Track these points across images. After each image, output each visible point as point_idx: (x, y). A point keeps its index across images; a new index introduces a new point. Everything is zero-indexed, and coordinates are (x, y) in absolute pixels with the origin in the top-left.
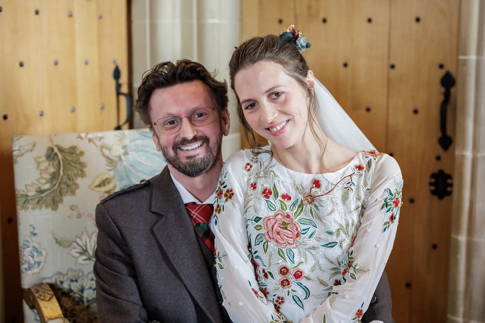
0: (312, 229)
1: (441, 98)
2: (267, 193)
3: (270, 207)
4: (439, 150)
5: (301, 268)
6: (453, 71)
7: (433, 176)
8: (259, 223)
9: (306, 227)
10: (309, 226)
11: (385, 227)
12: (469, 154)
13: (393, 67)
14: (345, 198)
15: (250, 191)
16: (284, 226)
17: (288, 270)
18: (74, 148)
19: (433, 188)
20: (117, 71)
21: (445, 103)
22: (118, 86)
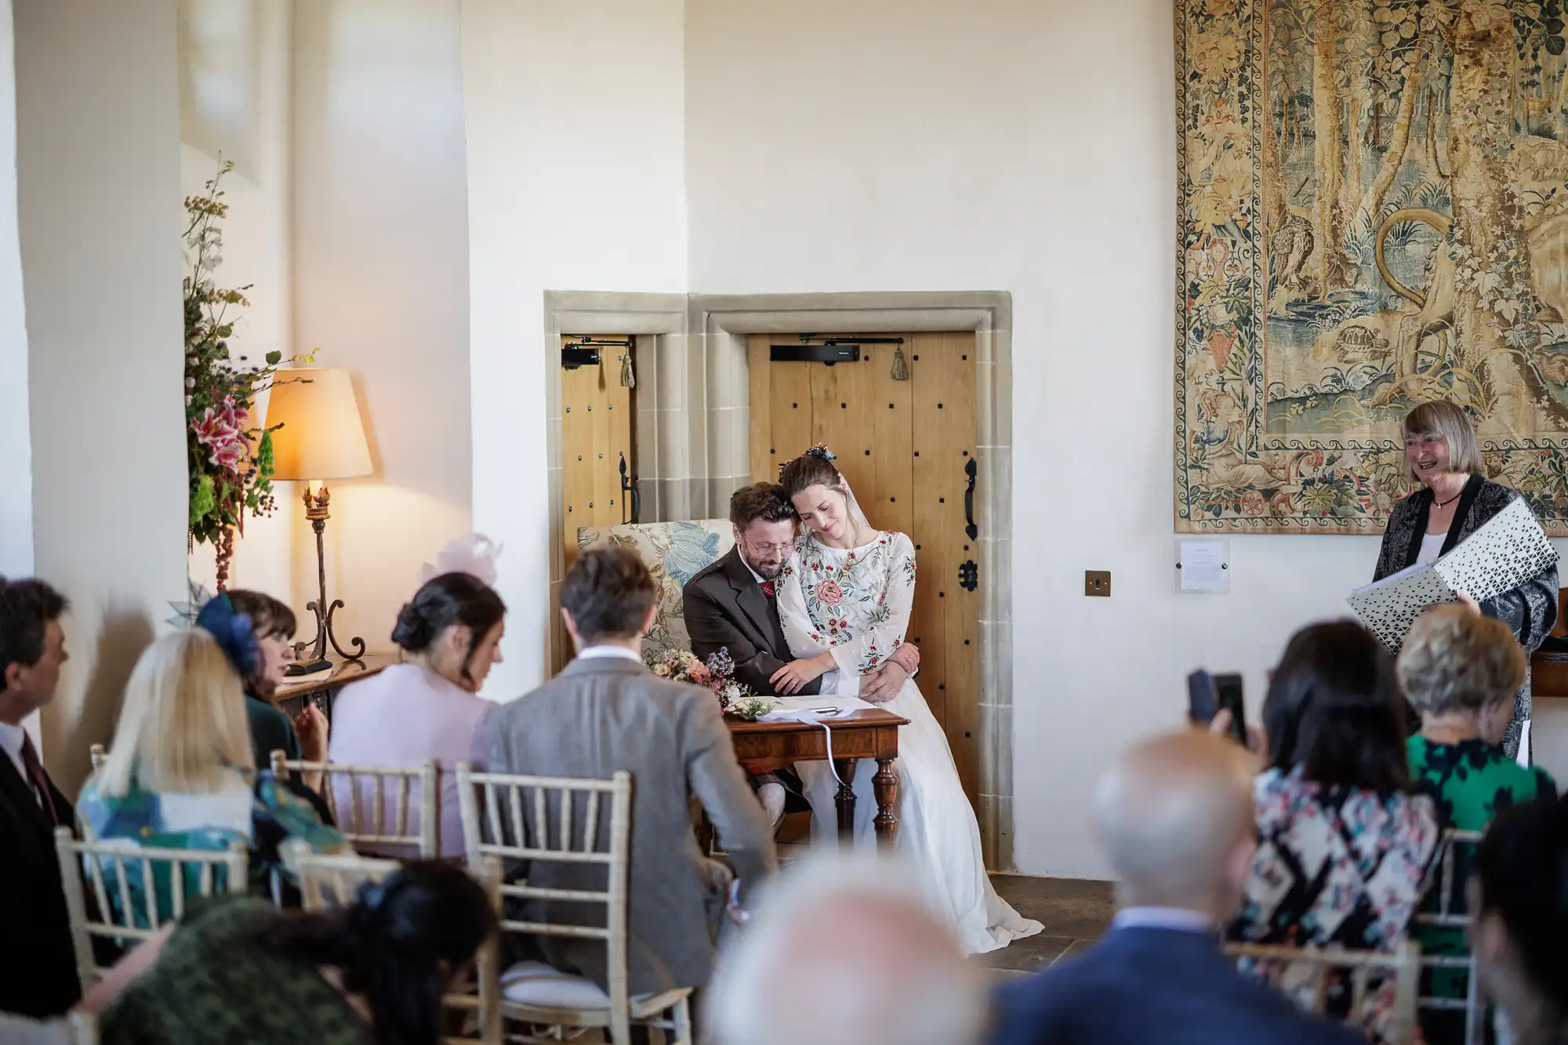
0: (851, 590)
1: (967, 486)
2: (815, 567)
3: (819, 576)
4: (968, 540)
5: (845, 619)
6: (975, 458)
7: (962, 567)
8: (812, 589)
9: (846, 588)
10: (848, 587)
11: (908, 582)
12: (989, 539)
13: (917, 454)
14: (874, 563)
15: (802, 566)
16: (830, 589)
17: (835, 622)
18: (629, 537)
19: (962, 580)
20: (623, 464)
21: (970, 491)
22: (624, 479)
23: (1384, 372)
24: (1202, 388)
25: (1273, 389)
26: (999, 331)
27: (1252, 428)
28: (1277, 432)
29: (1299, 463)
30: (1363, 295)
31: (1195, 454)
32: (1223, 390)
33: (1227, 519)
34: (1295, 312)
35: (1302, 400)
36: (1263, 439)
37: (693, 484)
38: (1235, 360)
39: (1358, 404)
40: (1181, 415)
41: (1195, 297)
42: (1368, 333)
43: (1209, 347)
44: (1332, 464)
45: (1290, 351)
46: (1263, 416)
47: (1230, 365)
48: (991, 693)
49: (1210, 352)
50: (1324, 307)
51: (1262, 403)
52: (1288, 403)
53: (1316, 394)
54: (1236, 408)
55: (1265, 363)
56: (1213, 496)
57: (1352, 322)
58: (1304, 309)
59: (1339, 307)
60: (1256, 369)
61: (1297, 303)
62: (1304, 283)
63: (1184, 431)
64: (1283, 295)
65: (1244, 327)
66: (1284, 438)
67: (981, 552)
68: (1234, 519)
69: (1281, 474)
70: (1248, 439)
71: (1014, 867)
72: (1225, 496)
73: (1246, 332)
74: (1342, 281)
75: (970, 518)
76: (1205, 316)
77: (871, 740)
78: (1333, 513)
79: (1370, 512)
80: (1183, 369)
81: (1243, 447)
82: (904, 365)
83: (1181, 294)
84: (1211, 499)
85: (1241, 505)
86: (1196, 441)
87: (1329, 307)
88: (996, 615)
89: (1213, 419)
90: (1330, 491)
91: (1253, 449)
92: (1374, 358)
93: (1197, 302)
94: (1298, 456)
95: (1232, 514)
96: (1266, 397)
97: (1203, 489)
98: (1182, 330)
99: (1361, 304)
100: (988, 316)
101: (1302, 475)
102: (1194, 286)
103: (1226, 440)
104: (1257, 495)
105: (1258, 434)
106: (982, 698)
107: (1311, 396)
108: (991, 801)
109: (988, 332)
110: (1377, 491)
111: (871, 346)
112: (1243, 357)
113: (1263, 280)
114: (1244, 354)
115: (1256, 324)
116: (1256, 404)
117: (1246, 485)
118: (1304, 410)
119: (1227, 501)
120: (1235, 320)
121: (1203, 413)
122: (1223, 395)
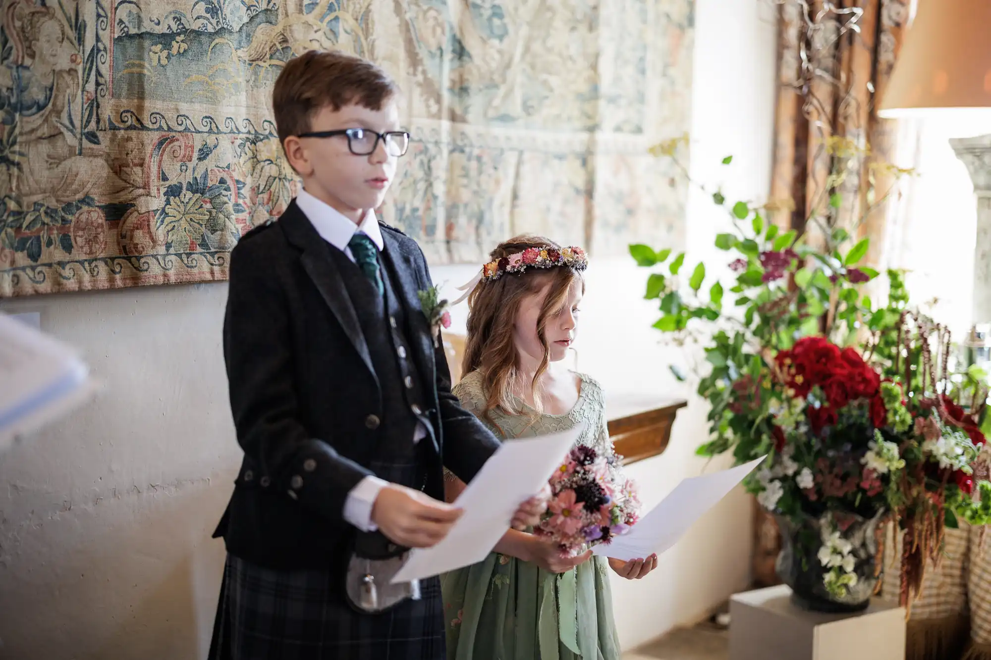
23: (265, 6)
25: (122, 14)
27: (91, 86)
28: (129, 97)
29: (162, 155)
32: (44, 5)
33: (50, 265)
35: (166, 39)
36: (108, 108)
39: (234, 56)
44: (205, 158)
46: (107, 65)
51: (106, 40)
52: (146, 43)
53: (185, 31)
54: (66, 43)
56: (29, 218)
66: (140, 108)
68: (61, 264)
69: (138, 175)
70: (85, 106)
72: (47, 220)
78: (204, 245)
81: (77, 123)
84: (24, 226)
85: (72, 234)
89: (28, 62)
90: (201, 207)
91: (93, 126)
94: (161, 143)
95: (58, 254)
96: (113, 27)
97: (12, 205)
101: (165, 179)
103: (50, 106)
104: (97, 216)
105: (100, 99)
107: (179, 34)
110: (254, 204)
117: (79, 196)
118: (169, 57)
119: (50, 229)
121: (11, 48)
122: (44, 14)
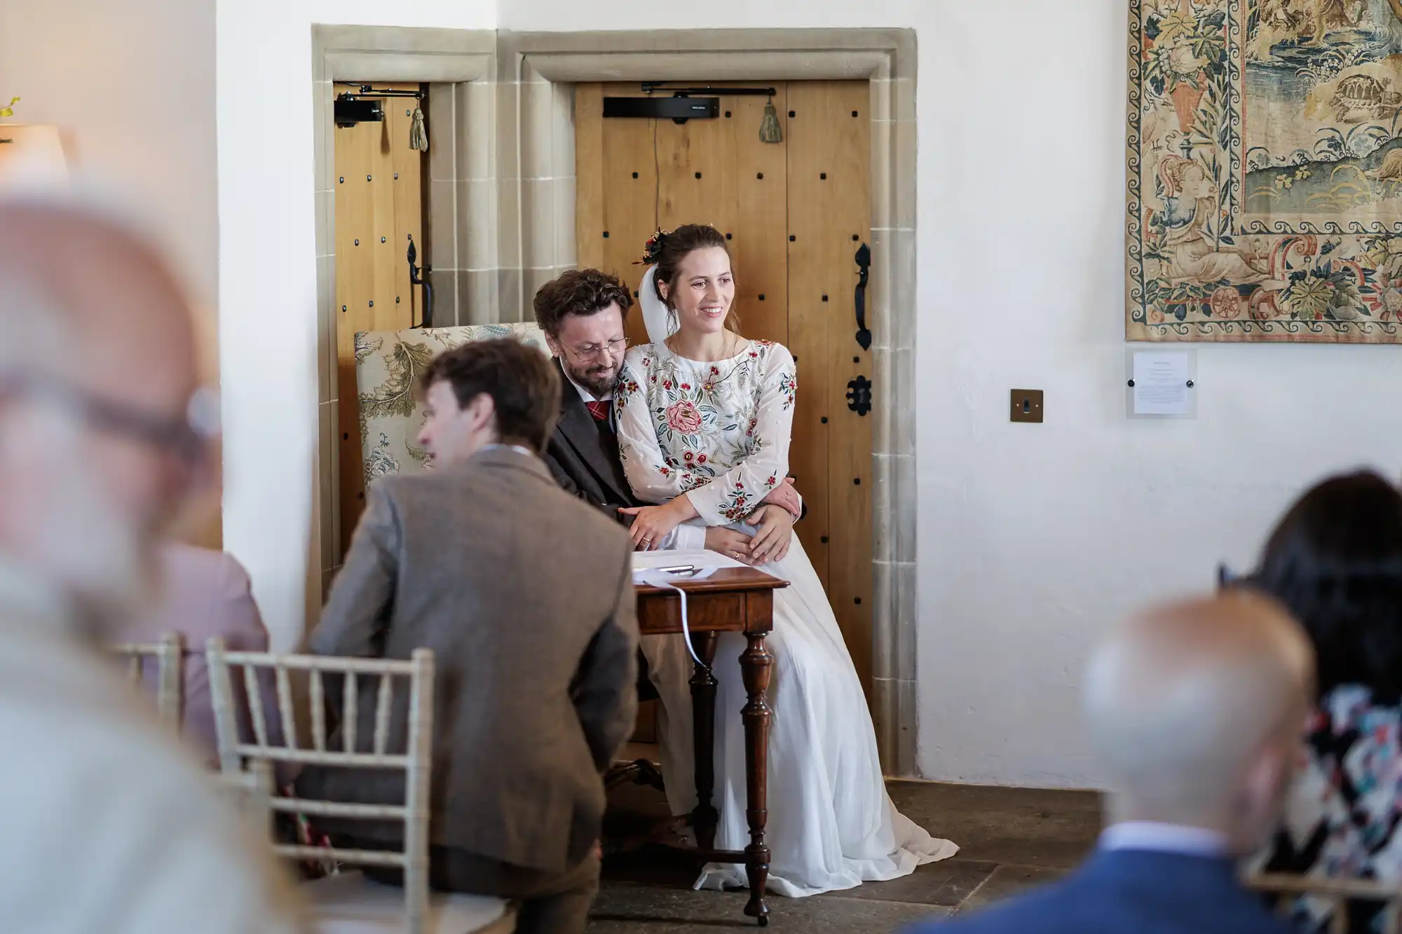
0: (712, 415)
1: (858, 280)
2: (667, 384)
3: (671, 396)
4: (858, 349)
5: (704, 452)
6: (868, 244)
7: (851, 385)
8: (662, 413)
9: (706, 413)
10: (709, 413)
11: (785, 406)
12: (887, 348)
13: (793, 239)
15: (651, 383)
16: (686, 414)
17: (692, 455)
18: (421, 345)
19: (851, 401)
20: (412, 250)
21: (862, 286)
22: (414, 270)
23: (1395, 135)
24: (1163, 153)
25: (1253, 156)
26: (900, 80)
27: (1226, 206)
28: (1259, 211)
29: (1286, 251)
30: (1369, 36)
31: (1152, 240)
32: (1189, 157)
33: (1193, 323)
34: (1283, 57)
35: (1291, 171)
36: (1240, 220)
37: (503, 275)
38: (1204, 118)
39: (1361, 176)
40: (1135, 189)
41: (1153, 37)
42: (1375, 84)
43: (1170, 101)
44: (1328, 252)
45: (1275, 107)
46: (1240, 190)
47: (1198, 124)
48: (888, 548)
49: (1173, 108)
50: (1320, 51)
51: (1238, 174)
52: (1273, 174)
53: (1308, 163)
54: (1206, 180)
55: (1244, 122)
56: (1176, 293)
57: (1355, 70)
58: (1293, 53)
59: (1337, 51)
60: (1231, 130)
61: (1284, 45)
62: (1293, 19)
63: (1139, 210)
64: (1266, 35)
65: (1216, 76)
66: (1267, 219)
67: (876, 366)
68: (1203, 324)
69: (1263, 265)
70: (1221, 220)
71: (917, 771)
72: (1192, 294)
73: (1218, 81)
74: (1342, 17)
75: (861, 321)
76: (1166, 61)
77: (738, 609)
78: (1329, 315)
79: (1376, 314)
80: (1138, 129)
81: (1215, 231)
82: (777, 124)
83: (1135, 33)
84: (1173, 297)
85: (1211, 304)
86: (1154, 223)
87: (1325, 50)
88: (894, 447)
89: (1176, 194)
90: (1325, 288)
91: (1227, 233)
92: (1382, 117)
93: (1157, 43)
94: (1285, 243)
95: (1201, 317)
96: (1245, 166)
97: (1163, 284)
98: (1136, 79)
99: (1365, 47)
100: (886, 60)
101: (1289, 267)
102: (1152, 23)
103: (1193, 221)
104: (1232, 292)
105: (1233, 214)
106: (878, 555)
107: (1302, 166)
108: (888, 687)
109: (887, 80)
110: (1386, 287)
111: (734, 98)
112: (1214, 114)
113: (1241, 15)
114: (1216, 111)
115: (1231, 72)
116: (1231, 175)
117: (1218, 278)
118: (1292, 182)
119: (1194, 300)
120: (1205, 67)
121: (1164, 187)
122: (1189, 164)
